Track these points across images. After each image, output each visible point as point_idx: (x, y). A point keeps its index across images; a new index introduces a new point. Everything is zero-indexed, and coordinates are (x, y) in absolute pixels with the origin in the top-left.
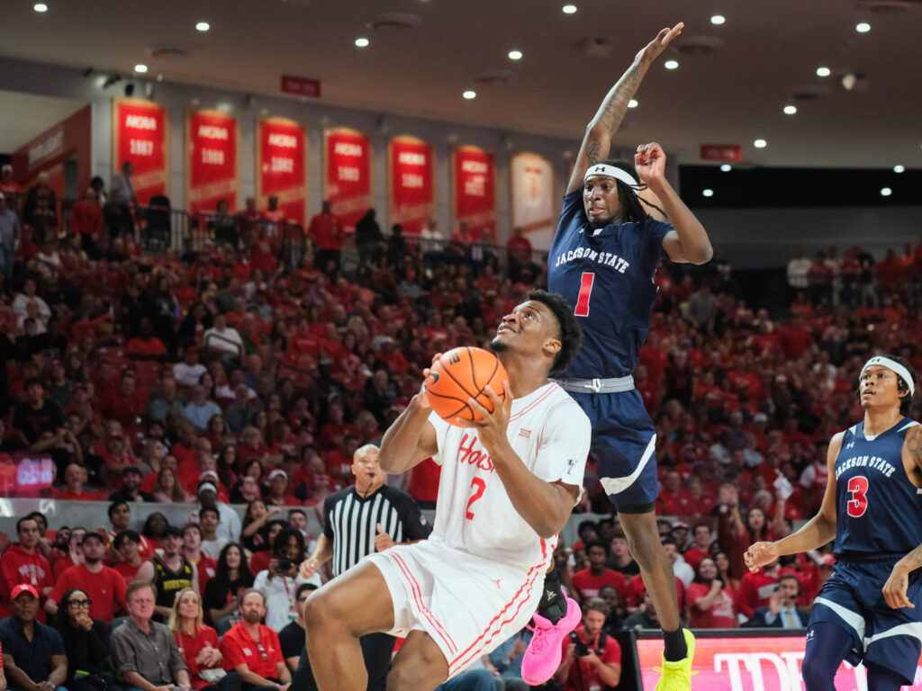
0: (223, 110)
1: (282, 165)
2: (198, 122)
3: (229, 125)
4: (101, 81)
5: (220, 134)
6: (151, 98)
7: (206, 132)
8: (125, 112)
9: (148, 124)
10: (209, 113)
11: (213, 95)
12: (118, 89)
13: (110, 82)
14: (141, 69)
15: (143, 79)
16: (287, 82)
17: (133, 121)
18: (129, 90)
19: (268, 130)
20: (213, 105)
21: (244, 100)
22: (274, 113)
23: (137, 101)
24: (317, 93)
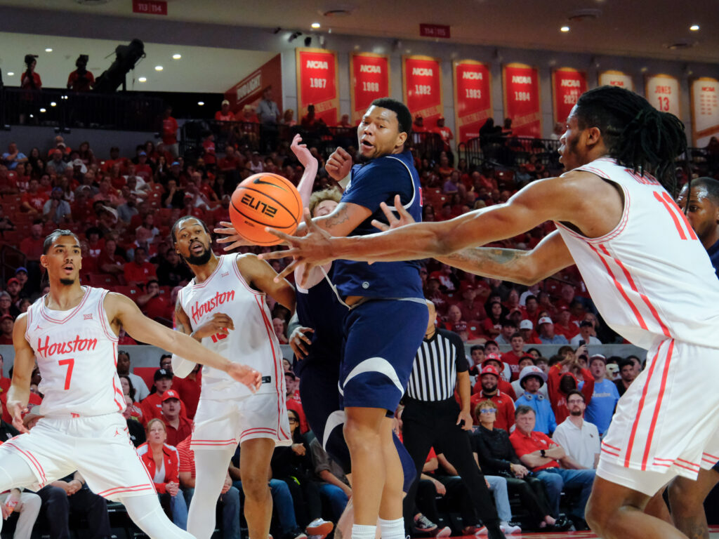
0: (377, 52)
1: (423, 90)
2: (359, 62)
3: (382, 62)
4: (287, 36)
5: (376, 70)
6: (324, 46)
7: (364, 69)
8: (306, 57)
9: (323, 65)
10: (367, 55)
11: (369, 41)
12: (300, 41)
13: (294, 37)
14: (316, 26)
15: (318, 33)
16: (423, 27)
17: (311, 64)
18: (308, 42)
19: (411, 65)
20: (370, 50)
21: (393, 43)
22: (416, 52)
23: (314, 49)
24: (448, 35)
